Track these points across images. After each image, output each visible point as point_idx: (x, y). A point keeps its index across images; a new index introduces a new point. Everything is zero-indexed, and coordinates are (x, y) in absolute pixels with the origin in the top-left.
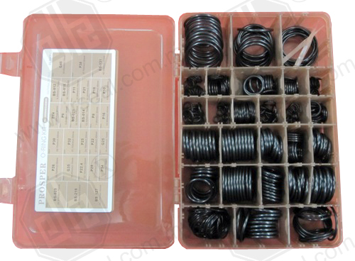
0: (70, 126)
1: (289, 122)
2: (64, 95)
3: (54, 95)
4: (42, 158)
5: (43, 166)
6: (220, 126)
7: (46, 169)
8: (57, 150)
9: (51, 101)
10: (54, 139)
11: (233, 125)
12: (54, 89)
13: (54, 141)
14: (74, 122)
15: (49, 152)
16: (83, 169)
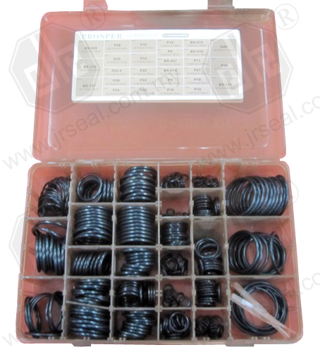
0: (159, 59)
1: (162, 283)
2: (191, 51)
3: (191, 42)
5: (119, 36)
6: (159, 204)
7: (117, 39)
8: (135, 48)
9: (185, 40)
10: (146, 45)
12: (198, 42)
13: (144, 44)
14: (164, 63)
15: (133, 41)
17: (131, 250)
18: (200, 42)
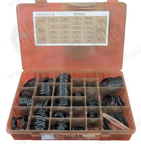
0: (72, 26)
2: (86, 22)
3: (86, 18)
4: (57, 14)
5: (53, 14)
6: (72, 83)
7: (52, 16)
8: (61, 21)
9: (84, 17)
10: (66, 19)
11: (72, 88)
13: (65, 19)
14: (74, 28)
15: (60, 17)
16: (53, 33)
17: (60, 98)
18: (91, 18)
